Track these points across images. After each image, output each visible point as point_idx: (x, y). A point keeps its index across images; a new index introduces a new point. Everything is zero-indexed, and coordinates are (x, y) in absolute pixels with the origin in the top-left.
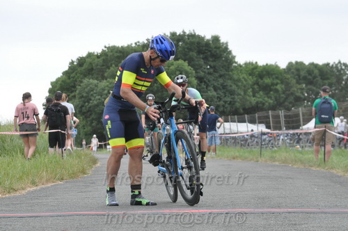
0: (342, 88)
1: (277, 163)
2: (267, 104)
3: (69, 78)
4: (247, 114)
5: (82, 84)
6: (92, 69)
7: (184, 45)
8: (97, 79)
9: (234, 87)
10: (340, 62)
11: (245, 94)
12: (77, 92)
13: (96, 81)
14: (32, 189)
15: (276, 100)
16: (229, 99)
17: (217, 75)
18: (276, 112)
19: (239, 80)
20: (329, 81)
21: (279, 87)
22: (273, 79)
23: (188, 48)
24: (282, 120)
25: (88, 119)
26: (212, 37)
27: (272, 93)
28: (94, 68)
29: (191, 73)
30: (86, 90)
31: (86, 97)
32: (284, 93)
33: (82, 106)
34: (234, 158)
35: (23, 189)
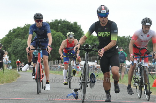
3: (9, 38)
5: (14, 41)
6: (19, 34)
7: (61, 25)
8: (21, 39)
10: (130, 36)
12: (12, 44)
13: (20, 40)
20: (125, 44)
23: (63, 27)
25: (16, 56)
26: (74, 22)
28: (20, 34)
29: (64, 38)
30: (16, 43)
31: (16, 47)
33: (14, 51)
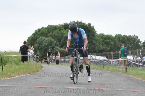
0: (135, 45)
1: (109, 71)
2: (107, 49)
3: (35, 36)
4: (100, 53)
5: (39, 39)
6: (43, 33)
8: (45, 37)
9: (95, 42)
10: (135, 35)
11: (99, 45)
12: (37, 41)
13: (44, 38)
14: (18, 77)
15: (111, 48)
16: (93, 47)
17: (89, 38)
18: (110, 52)
19: (97, 40)
20: (131, 42)
21: (112, 43)
22: (110, 40)
24: (112, 56)
25: (41, 52)
26: (88, 24)
27: (109, 45)
28: (44, 33)
30: (41, 41)
31: (40, 43)
32: (113, 45)
33: (39, 47)
34: (93, 69)
35: (14, 76)
